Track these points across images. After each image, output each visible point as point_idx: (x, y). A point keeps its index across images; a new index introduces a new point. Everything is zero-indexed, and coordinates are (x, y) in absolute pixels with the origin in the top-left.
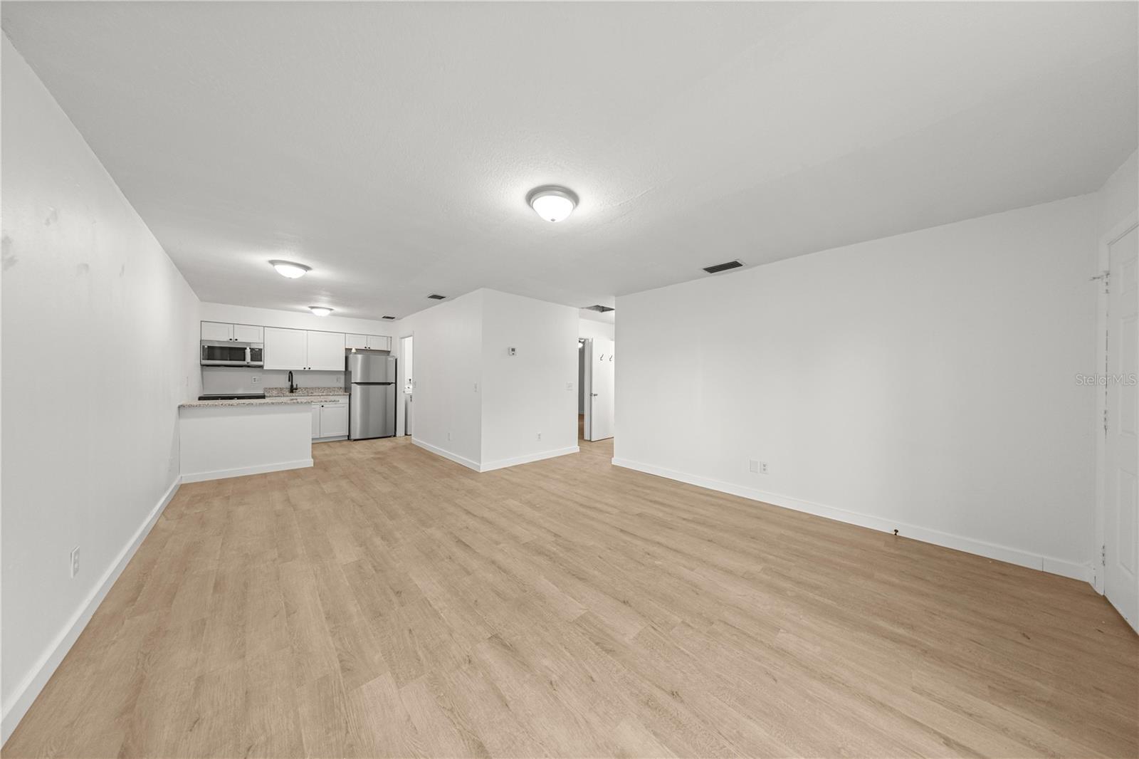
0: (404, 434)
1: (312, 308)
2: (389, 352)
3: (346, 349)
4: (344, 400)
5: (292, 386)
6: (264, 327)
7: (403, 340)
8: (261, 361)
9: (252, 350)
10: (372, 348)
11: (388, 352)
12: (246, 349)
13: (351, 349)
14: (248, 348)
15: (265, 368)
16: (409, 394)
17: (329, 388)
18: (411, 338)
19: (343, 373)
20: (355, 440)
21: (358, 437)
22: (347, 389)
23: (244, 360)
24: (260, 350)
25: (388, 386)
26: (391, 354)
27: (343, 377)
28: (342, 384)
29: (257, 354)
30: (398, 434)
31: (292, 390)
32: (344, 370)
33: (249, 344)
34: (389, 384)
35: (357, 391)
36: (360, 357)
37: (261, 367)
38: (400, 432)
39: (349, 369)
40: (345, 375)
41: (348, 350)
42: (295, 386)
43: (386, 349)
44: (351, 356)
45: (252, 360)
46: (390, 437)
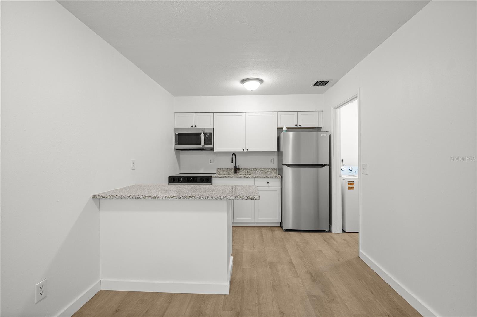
0: (341, 231)
1: (243, 81)
2: (321, 128)
3: (278, 128)
4: (276, 183)
5: (235, 167)
6: (214, 113)
7: (338, 110)
8: (211, 144)
9: (205, 134)
10: (302, 126)
11: (318, 129)
12: (201, 133)
13: (282, 128)
14: (202, 133)
15: (215, 151)
16: (346, 179)
17: (264, 169)
18: (356, 102)
19: (276, 154)
20: (287, 230)
21: (290, 228)
22: (280, 171)
23: (200, 144)
24: (211, 134)
25: (320, 169)
26: (322, 130)
27: (276, 158)
28: (275, 165)
29: (209, 138)
30: (334, 230)
31: (236, 170)
32: (276, 150)
33: (203, 129)
34: (322, 166)
35: (289, 173)
36: (291, 134)
37: (212, 149)
38: (336, 227)
39: (281, 150)
40: (278, 156)
41: (280, 129)
42: (238, 167)
43: (316, 126)
44: (282, 135)
45: (205, 144)
46: (324, 231)
